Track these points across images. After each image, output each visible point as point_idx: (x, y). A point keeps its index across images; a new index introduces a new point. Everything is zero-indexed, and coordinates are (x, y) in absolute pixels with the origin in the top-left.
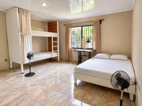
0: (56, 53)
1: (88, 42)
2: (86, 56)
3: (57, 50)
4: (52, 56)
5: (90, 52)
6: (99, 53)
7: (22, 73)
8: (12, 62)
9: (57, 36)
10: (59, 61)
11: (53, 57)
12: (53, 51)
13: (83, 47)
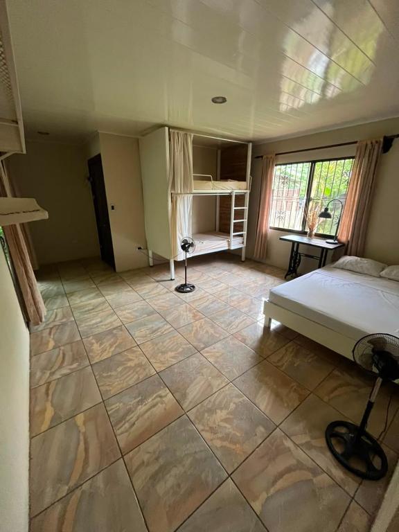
0: (240, 239)
1: (325, 215)
2: (312, 257)
3: (242, 231)
4: (229, 245)
5: (327, 249)
6: (350, 255)
7: (172, 280)
8: (153, 253)
9: (245, 191)
10: (243, 259)
11: (233, 248)
12: (232, 234)
13: (307, 230)
